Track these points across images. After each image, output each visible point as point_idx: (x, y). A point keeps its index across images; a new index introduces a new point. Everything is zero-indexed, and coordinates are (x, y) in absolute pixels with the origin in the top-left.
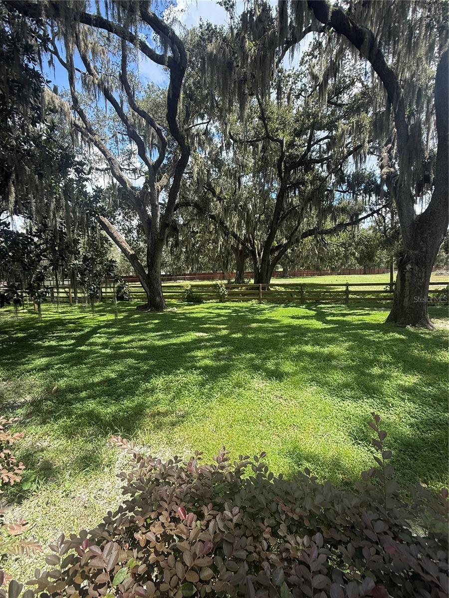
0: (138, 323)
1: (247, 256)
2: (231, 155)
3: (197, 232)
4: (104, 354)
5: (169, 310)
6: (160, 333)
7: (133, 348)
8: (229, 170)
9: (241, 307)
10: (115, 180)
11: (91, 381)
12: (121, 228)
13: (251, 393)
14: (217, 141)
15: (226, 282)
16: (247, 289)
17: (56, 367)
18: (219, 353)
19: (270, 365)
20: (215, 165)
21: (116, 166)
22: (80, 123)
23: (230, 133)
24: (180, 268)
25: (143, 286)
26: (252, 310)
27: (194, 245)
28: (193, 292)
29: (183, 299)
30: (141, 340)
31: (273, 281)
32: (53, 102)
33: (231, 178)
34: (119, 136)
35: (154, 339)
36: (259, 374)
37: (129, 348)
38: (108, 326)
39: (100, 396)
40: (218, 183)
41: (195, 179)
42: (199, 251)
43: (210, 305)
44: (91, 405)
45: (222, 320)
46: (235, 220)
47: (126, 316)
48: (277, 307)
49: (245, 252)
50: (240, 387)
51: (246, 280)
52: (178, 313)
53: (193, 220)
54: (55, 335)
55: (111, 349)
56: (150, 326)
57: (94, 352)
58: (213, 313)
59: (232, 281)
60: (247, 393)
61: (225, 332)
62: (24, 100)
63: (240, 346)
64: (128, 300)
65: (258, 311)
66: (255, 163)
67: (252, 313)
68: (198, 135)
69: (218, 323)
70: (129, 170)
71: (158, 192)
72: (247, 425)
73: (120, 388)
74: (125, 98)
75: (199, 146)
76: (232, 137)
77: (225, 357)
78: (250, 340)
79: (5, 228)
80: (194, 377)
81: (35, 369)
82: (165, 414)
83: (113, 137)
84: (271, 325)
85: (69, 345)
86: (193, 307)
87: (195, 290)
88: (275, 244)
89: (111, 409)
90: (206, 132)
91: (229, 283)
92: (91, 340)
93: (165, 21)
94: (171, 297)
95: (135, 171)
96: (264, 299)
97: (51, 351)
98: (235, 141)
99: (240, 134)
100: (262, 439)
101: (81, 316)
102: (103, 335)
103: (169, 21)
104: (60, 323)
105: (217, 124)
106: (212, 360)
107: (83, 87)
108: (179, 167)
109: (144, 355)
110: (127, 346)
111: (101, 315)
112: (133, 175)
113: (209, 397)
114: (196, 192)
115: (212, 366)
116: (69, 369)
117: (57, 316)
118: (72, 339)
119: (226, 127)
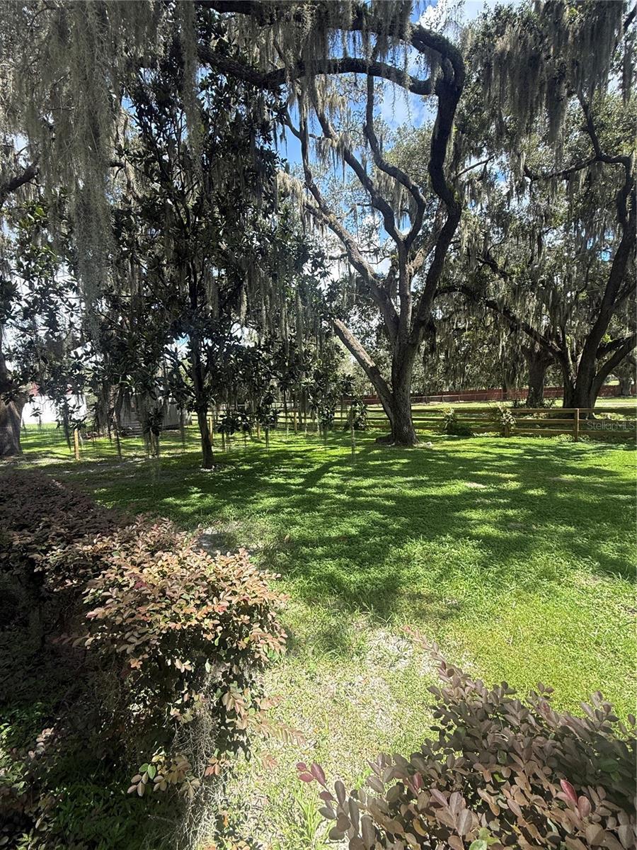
0: (380, 462)
1: (550, 361)
2: (526, 201)
3: (464, 329)
4: (339, 500)
5: (422, 445)
6: (411, 478)
7: (376, 496)
8: (522, 227)
9: (539, 446)
10: (353, 269)
11: (326, 535)
12: (356, 331)
13: (574, 593)
14: (503, 185)
15: (510, 404)
16: (549, 417)
17: (287, 510)
18: (507, 519)
19: (608, 549)
20: (497, 223)
21: (355, 250)
22: (313, 203)
23: (525, 168)
24: (436, 383)
25: (385, 411)
26: (559, 452)
27: (458, 348)
28: (458, 420)
29: (442, 430)
30: (385, 486)
31: (600, 403)
32: (285, 184)
33: (524, 239)
34: (359, 209)
35: (402, 486)
36: (586, 562)
37: (371, 496)
38: (340, 463)
39: (340, 556)
40: (501, 252)
41: (465, 250)
42: (466, 357)
43: (484, 440)
44: (330, 566)
45: (508, 466)
46: (532, 305)
47: (363, 451)
48: (611, 448)
49: (546, 355)
50: (550, 579)
51: (546, 402)
52: (435, 451)
53: (458, 311)
54: (282, 470)
55: (348, 494)
56: (396, 468)
57: (328, 498)
58: (491, 453)
59: (521, 402)
60: (567, 592)
61: (514, 485)
62: (257, 190)
63: (544, 511)
64: (364, 430)
65: (574, 453)
66: (570, 208)
67: (562, 457)
68: (471, 182)
69: (499, 469)
70: (369, 252)
71: (411, 277)
72: (570, 647)
73: (364, 550)
74: (369, 156)
75: (472, 198)
76: (528, 174)
77: (519, 525)
78: (562, 502)
79: (236, 343)
80: (468, 551)
81: (265, 511)
82: (429, 599)
83: (351, 211)
84: (600, 480)
85: (298, 485)
86: (458, 442)
87: (458, 416)
88: (607, 339)
89: (356, 577)
90: (484, 176)
91: (516, 406)
92: (323, 481)
93: (434, 30)
94: (423, 427)
95: (376, 252)
96: (584, 433)
97: (280, 490)
98: (534, 178)
99: (543, 165)
100: (602, 677)
101: (308, 448)
102: (335, 475)
103: (439, 27)
104: (285, 455)
105: (503, 158)
106: (496, 527)
107: (318, 156)
108: (444, 236)
109: (391, 507)
110: (368, 492)
111: (332, 448)
112: (375, 258)
113: (499, 586)
114: (463, 270)
115: (497, 538)
116: (300, 515)
117: (282, 447)
118: (301, 476)
119: (519, 160)
